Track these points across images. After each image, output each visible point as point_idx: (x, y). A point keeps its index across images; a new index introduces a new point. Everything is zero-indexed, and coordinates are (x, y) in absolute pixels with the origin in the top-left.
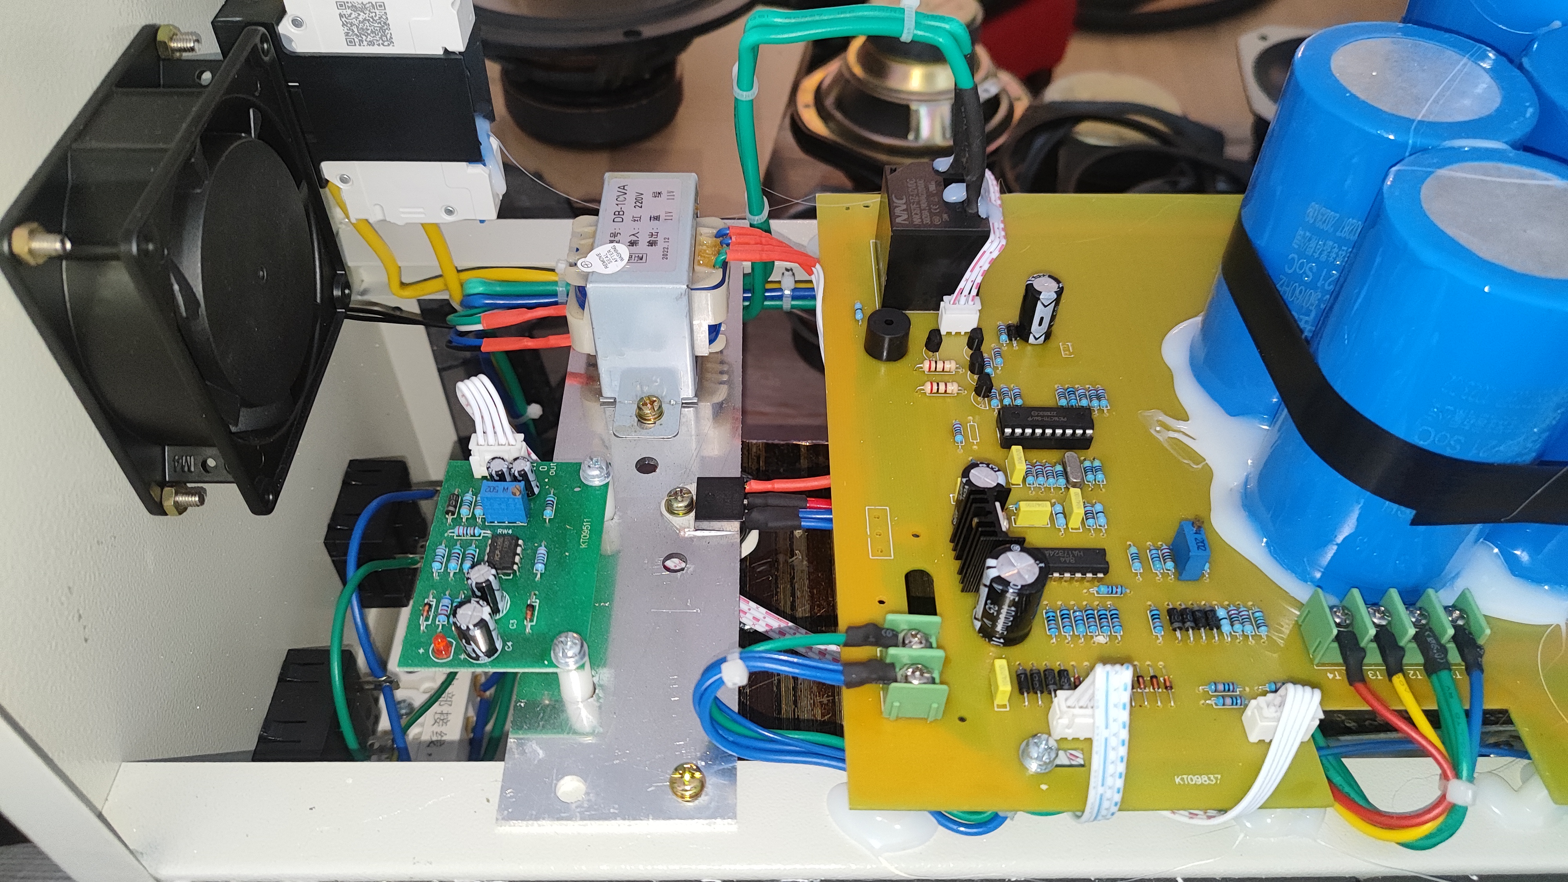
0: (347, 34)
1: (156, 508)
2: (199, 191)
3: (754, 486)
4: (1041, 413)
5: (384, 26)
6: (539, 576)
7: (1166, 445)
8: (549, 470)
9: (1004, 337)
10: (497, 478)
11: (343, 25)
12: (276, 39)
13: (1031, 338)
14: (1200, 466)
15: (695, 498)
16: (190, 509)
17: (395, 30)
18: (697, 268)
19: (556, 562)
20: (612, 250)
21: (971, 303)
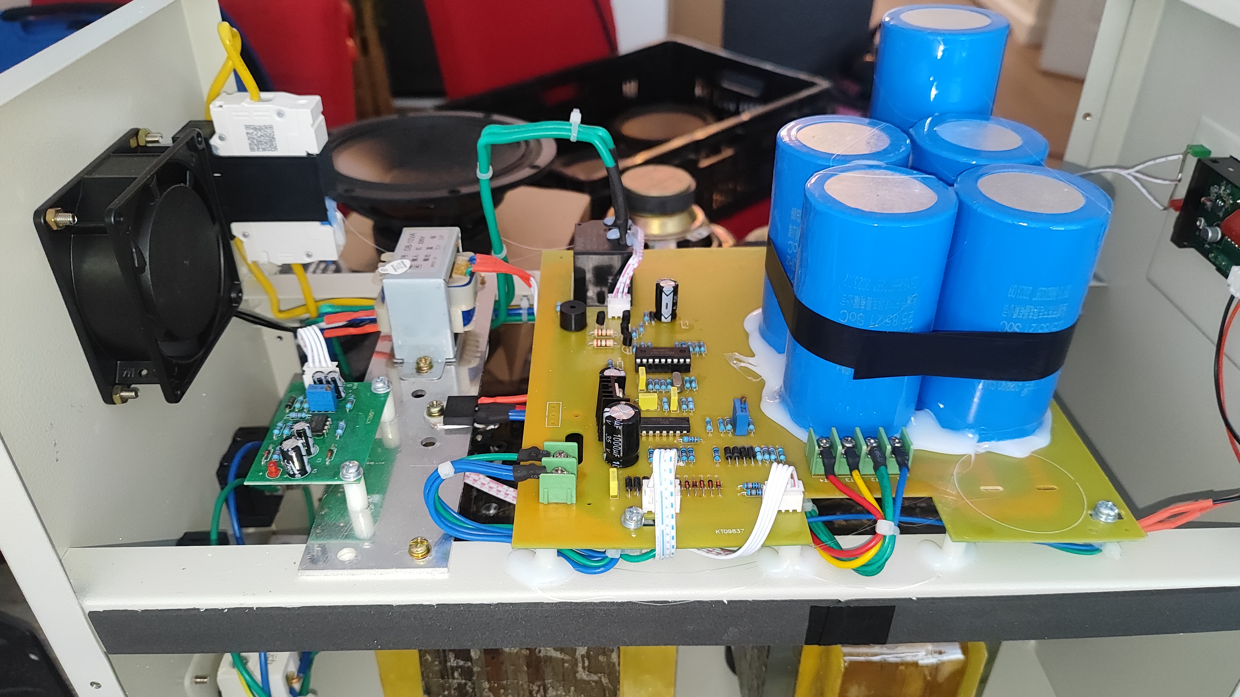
0: (250, 144)
1: (108, 399)
2: (152, 204)
3: (484, 400)
4: (659, 350)
5: (272, 139)
6: (339, 437)
7: (738, 370)
8: (353, 386)
9: (647, 318)
10: (317, 383)
11: (249, 139)
12: (209, 146)
13: (663, 318)
14: (758, 380)
15: (445, 407)
16: (129, 400)
17: (278, 142)
18: (454, 275)
19: (350, 430)
20: (401, 263)
21: (624, 297)
